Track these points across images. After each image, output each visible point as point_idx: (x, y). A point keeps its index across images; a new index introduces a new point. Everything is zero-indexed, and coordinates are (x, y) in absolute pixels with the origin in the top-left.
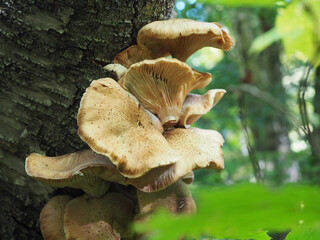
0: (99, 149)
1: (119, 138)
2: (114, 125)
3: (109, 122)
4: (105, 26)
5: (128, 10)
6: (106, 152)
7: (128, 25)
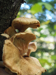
0: (14, 70)
1: (17, 65)
2: (16, 59)
3: (14, 58)
4: (3, 19)
5: (11, 13)
6: (16, 71)
7: (10, 19)
